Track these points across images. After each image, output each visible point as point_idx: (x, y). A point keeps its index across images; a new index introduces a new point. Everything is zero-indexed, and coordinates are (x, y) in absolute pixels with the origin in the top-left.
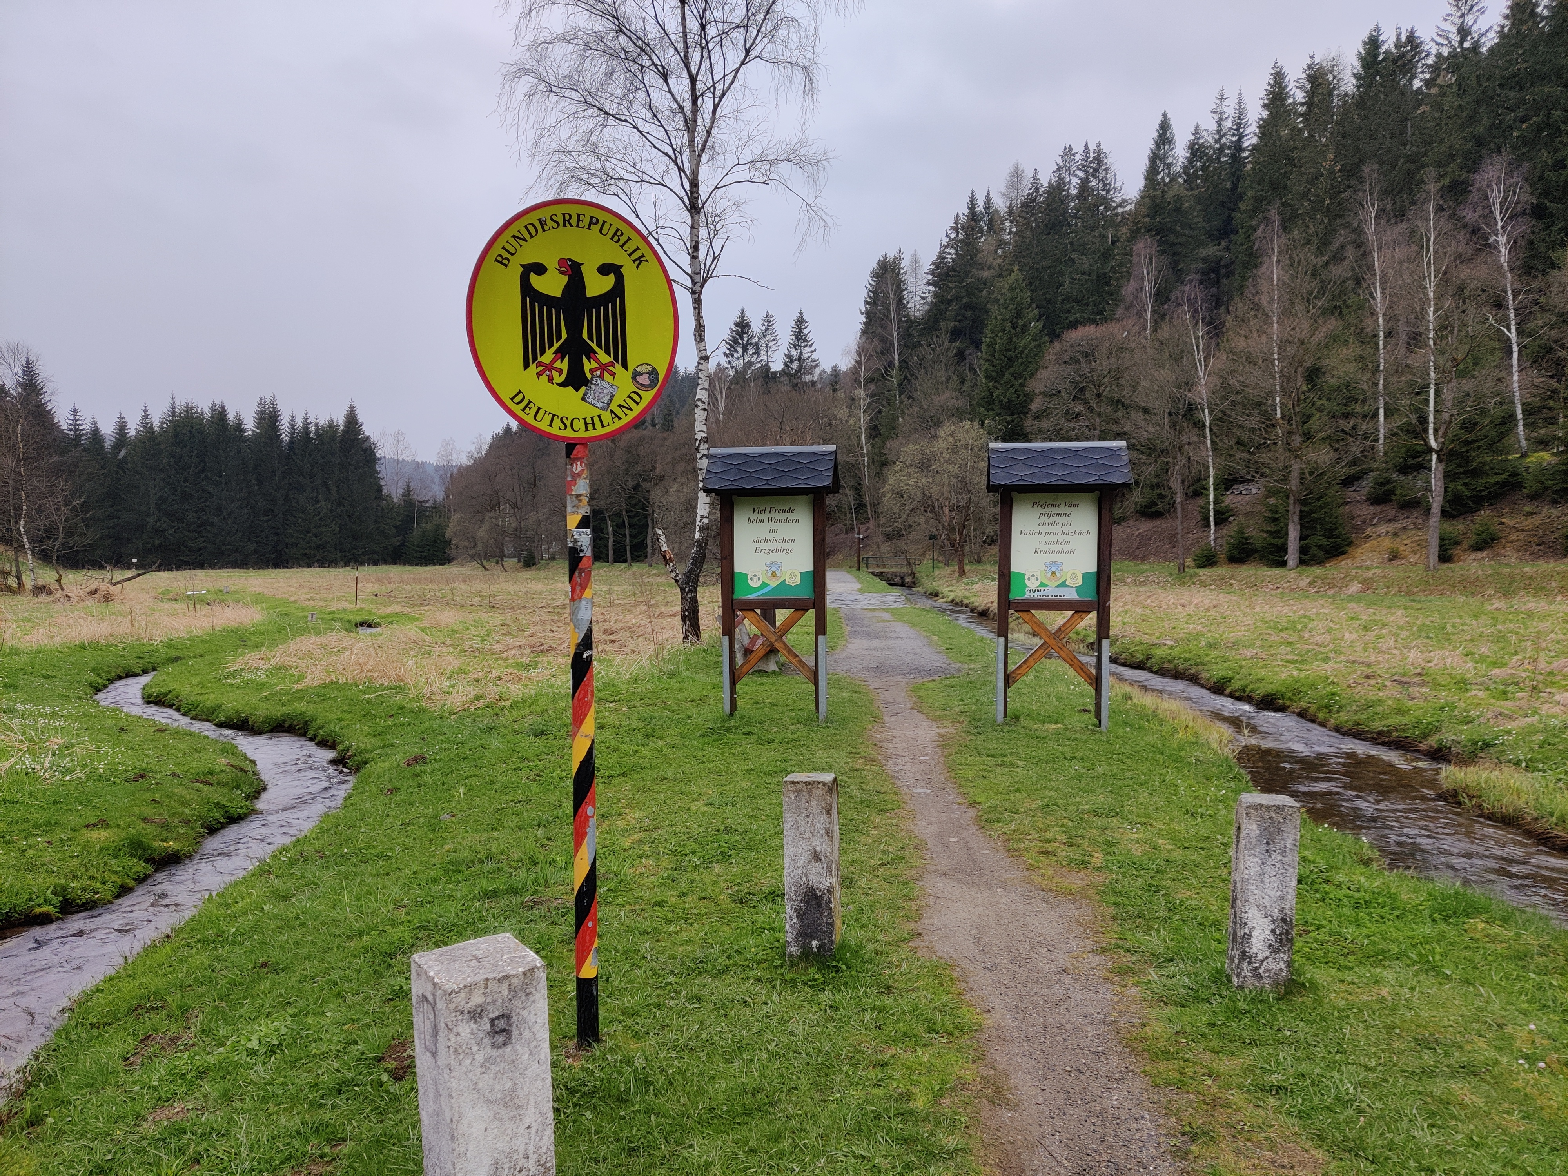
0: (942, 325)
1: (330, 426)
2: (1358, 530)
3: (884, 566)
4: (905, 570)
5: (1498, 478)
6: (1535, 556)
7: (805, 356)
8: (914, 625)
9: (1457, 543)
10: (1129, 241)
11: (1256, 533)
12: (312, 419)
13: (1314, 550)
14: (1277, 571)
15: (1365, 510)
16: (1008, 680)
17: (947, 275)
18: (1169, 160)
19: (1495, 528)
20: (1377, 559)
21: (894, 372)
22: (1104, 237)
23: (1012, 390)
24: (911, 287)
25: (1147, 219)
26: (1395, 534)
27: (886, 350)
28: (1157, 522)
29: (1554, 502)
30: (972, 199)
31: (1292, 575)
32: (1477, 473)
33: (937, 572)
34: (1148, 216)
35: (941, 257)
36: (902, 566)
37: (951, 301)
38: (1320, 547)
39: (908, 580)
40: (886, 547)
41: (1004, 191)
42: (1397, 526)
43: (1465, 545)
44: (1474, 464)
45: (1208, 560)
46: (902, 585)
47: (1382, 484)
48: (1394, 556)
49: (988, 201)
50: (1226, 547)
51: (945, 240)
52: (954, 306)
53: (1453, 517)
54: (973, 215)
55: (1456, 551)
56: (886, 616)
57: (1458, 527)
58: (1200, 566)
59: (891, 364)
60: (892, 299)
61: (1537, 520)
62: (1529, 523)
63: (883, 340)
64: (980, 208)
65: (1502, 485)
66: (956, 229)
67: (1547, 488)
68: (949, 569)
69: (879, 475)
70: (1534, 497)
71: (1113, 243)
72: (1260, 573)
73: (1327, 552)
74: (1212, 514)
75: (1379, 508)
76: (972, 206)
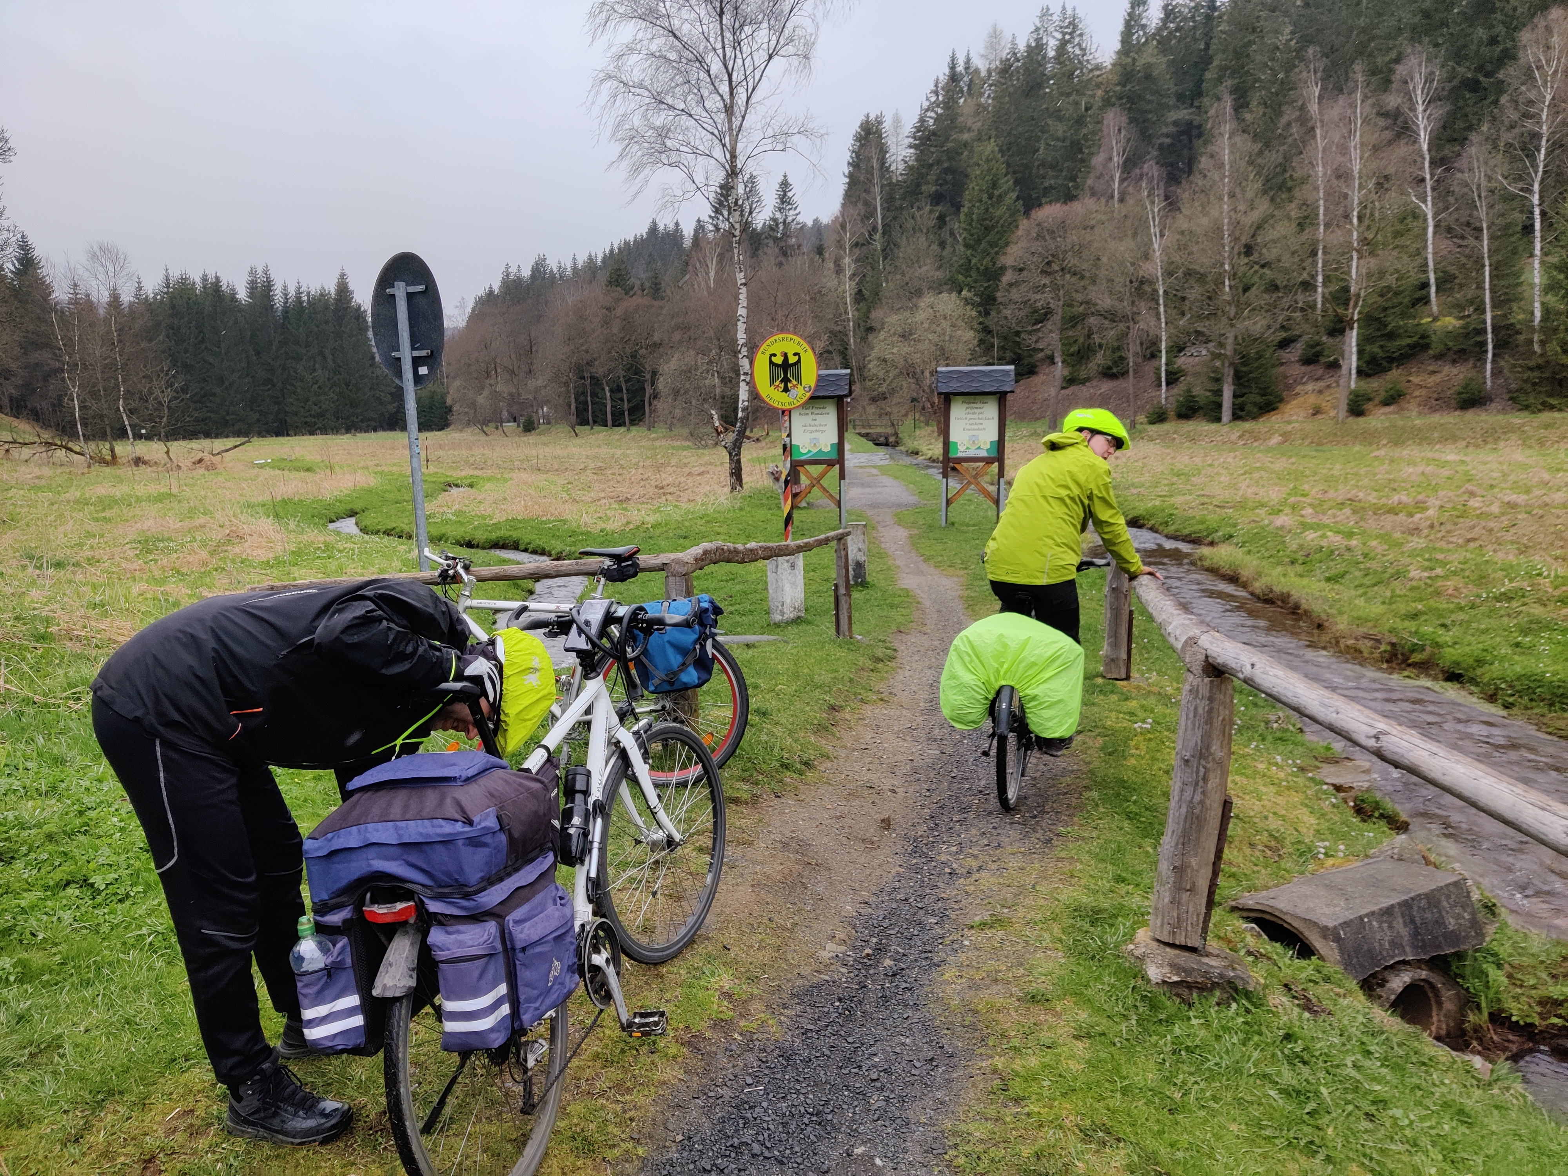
0: (924, 188)
1: (322, 295)
2: (1289, 388)
3: (870, 427)
4: (889, 430)
5: (1409, 341)
6: (1433, 410)
7: (790, 219)
8: (896, 478)
9: (1370, 400)
10: (1100, 109)
11: (1201, 392)
12: (304, 289)
13: (1249, 407)
14: (1214, 426)
15: (1297, 370)
16: (948, 502)
17: (929, 139)
18: (1144, 21)
19: (1402, 386)
20: (1303, 414)
21: (878, 236)
22: (1077, 103)
23: (988, 259)
24: (892, 150)
25: (1118, 88)
26: (1320, 392)
27: (870, 214)
28: (1117, 383)
29: (1454, 362)
30: (953, 58)
31: (1225, 429)
32: (1391, 336)
33: (918, 432)
34: (1118, 84)
35: (922, 120)
36: (886, 426)
37: (932, 165)
38: (1255, 404)
39: (892, 439)
40: (871, 409)
41: (982, 52)
42: (1322, 384)
43: (1377, 401)
44: (1389, 328)
45: (1159, 417)
46: (887, 444)
47: (1313, 347)
48: (1317, 411)
49: (968, 61)
50: (1175, 405)
51: (926, 104)
52: (936, 170)
53: (1368, 376)
54: (954, 77)
55: (1368, 406)
56: (875, 471)
57: (1374, 385)
58: (1152, 422)
59: (874, 229)
60: (875, 164)
61: (1437, 378)
62: (1432, 380)
63: (867, 204)
64: (960, 69)
65: (1412, 347)
66: (936, 93)
67: (1449, 349)
68: (929, 429)
69: (864, 339)
70: (1439, 357)
71: (1087, 109)
72: (1199, 428)
73: (1260, 408)
74: (1163, 375)
75: (1310, 368)
76: (953, 67)
